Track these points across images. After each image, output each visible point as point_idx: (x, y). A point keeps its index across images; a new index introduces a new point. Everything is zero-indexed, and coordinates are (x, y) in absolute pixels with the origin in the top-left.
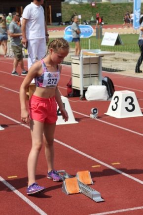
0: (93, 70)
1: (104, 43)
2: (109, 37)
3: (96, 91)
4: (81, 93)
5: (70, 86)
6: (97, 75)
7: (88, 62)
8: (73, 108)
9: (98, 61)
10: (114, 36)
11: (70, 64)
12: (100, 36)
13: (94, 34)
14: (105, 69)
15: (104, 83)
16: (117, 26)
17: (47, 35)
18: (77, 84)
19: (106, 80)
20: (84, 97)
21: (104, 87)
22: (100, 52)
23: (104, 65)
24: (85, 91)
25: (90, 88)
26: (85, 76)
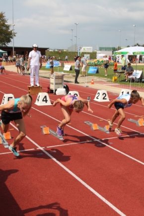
0: (60, 81)
1: (65, 69)
2: (67, 67)
3: (61, 91)
4: (54, 92)
5: (49, 88)
6: (61, 84)
7: (57, 78)
8: (50, 98)
9: (62, 77)
10: (69, 67)
11: (49, 78)
12: (63, 66)
13: (60, 65)
14: (65, 81)
15: (64, 87)
16: (71, 62)
17: (41, 65)
18: (52, 87)
19: (65, 86)
20: (55, 93)
21: (65, 89)
22: (63, 73)
23: (65, 79)
24: (56, 90)
25: (58, 89)
26: (56, 84)
